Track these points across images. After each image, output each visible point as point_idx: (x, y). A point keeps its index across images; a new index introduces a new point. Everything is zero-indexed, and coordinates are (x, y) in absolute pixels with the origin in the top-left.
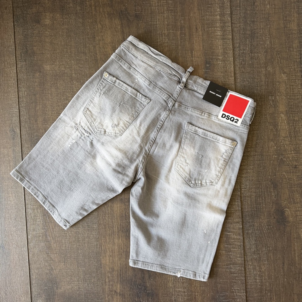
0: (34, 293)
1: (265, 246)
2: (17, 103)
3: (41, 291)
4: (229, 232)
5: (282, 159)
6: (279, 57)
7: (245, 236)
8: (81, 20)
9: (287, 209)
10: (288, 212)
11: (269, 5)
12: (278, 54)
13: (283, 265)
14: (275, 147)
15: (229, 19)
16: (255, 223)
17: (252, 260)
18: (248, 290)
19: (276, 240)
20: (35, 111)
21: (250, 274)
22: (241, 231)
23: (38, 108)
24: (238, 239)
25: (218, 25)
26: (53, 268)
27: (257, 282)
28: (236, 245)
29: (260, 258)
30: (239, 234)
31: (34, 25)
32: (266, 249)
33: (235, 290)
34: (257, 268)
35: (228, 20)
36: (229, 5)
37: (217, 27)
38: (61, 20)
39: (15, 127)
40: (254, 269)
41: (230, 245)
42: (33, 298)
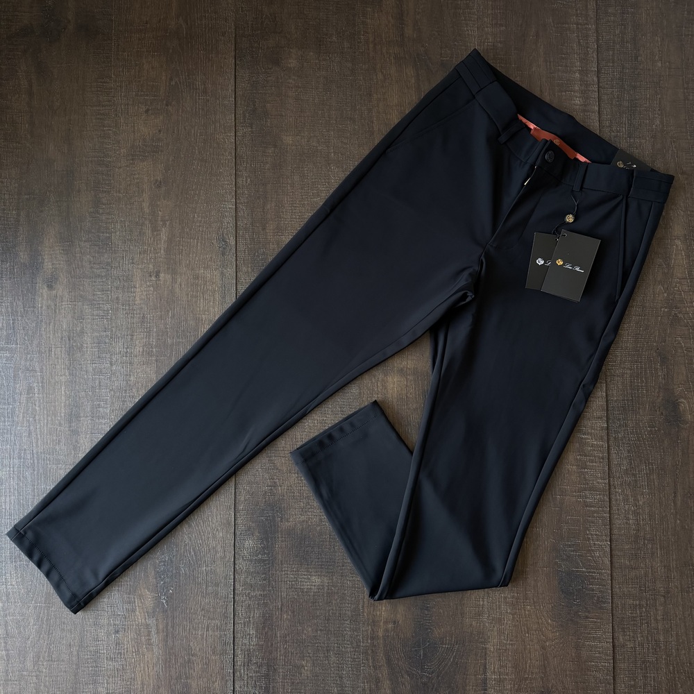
0: (241, 528)
1: (645, 463)
2: (233, 194)
3: (253, 525)
4: (584, 434)
5: (675, 314)
6: (675, 147)
7: (611, 442)
8: (349, 65)
9: (683, 400)
10: (684, 405)
11: (662, 63)
12: (674, 142)
13: (675, 497)
14: (666, 295)
15: (596, 79)
16: (629, 422)
17: (622, 484)
18: (614, 537)
19: (664, 452)
20: (264, 212)
21: (618, 509)
22: (604, 433)
23: (269, 207)
24: (600, 447)
25: (577, 88)
26: (278, 483)
27: (629, 524)
28: (595, 456)
29: (636, 481)
30: (602, 438)
31: (270, 67)
32: (646, 466)
33: (592, 535)
34: (631, 499)
35: (593, 81)
36: (595, 57)
37: (574, 92)
38: (317, 61)
39: (227, 234)
40: (626, 500)
41: (586, 456)
42: (237, 536)
